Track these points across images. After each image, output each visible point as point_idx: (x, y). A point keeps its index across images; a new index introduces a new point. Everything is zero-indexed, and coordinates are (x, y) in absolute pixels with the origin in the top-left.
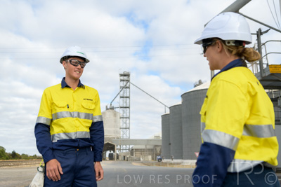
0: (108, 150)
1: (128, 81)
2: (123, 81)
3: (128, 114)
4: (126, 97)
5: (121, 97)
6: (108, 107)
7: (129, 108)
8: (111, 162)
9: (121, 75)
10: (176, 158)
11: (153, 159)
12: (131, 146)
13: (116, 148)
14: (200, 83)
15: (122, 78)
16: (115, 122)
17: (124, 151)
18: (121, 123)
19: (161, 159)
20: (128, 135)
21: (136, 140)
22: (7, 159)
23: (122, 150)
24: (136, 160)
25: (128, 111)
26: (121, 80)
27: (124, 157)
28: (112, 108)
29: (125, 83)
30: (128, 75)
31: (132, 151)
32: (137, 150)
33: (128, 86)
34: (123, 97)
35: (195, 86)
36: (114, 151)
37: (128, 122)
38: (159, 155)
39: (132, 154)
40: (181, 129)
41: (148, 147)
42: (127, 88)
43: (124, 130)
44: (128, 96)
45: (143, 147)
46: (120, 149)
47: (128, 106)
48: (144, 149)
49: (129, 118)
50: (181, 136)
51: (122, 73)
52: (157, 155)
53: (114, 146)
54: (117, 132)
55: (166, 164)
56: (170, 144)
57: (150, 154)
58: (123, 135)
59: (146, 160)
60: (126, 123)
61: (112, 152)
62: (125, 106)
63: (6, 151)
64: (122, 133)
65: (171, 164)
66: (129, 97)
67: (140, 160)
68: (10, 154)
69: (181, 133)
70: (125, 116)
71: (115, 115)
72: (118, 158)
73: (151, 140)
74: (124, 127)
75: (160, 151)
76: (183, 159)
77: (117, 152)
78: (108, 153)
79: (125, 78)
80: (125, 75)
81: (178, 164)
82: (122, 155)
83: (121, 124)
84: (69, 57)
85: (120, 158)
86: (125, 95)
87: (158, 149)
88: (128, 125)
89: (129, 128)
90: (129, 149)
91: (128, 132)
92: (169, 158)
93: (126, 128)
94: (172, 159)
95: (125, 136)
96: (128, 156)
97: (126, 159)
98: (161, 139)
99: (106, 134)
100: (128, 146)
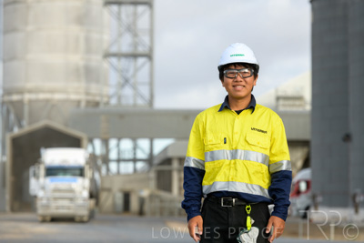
12: (160, 145)
17: (127, 168)
18: (111, 29)
20: (145, 91)
27: (127, 196)
31: (164, 169)
37: (143, 22)
39: (164, 182)
43: (124, 63)
46: (106, 160)
54: (89, 73)
56: (348, 139)
60: (132, 29)
64: (114, 78)
74: (125, 48)
82: (117, 187)
88: (146, 39)
89: (149, 56)
90: (150, 160)
91: (143, 75)
92: (343, 205)
93: (135, 56)
94: (356, 207)
95: (128, 91)
96: (145, 193)
97: (134, 205)
98: (308, 108)
99: (29, 85)
100: (144, 144)
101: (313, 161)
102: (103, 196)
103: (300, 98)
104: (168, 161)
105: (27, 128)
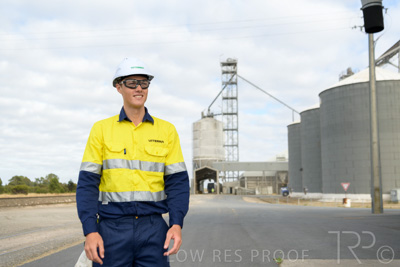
0: (206, 178)
1: (234, 73)
2: (227, 72)
3: (235, 124)
4: (232, 98)
5: (224, 98)
6: (205, 114)
7: (236, 114)
8: (211, 196)
9: (224, 64)
10: (312, 191)
11: (274, 191)
12: (241, 173)
13: (219, 175)
14: (350, 73)
15: (225, 68)
16: (216, 135)
17: (231, 180)
18: (226, 138)
19: (287, 193)
20: (236, 157)
21: (248, 164)
22: (62, 192)
23: (226, 178)
24: (248, 194)
25: (235, 120)
26: (224, 72)
27: (231, 189)
28: (211, 116)
29: (229, 76)
30: (234, 64)
31: (242, 181)
32: (250, 178)
33: (234, 80)
34: (227, 98)
35: (342, 78)
36: (216, 181)
37: (235, 136)
38: (285, 186)
40: (319, 146)
41: (268, 174)
42: (232, 83)
43: (230, 148)
44: (234, 96)
45: (259, 174)
46: (224, 178)
47: (235, 111)
48: (260, 177)
49: (237, 130)
50: (320, 157)
51: (225, 61)
52: (280, 186)
53: (215, 173)
54: (218, 151)
55: (295, 200)
56: (301, 170)
57: (269, 185)
58: (229, 155)
59: (265, 193)
60: (232, 138)
61: (212, 181)
62: (230, 111)
63: (60, 181)
64: (226, 153)
65: (303, 200)
66: (236, 98)
67: (254, 193)
68: (65, 185)
69: (320, 152)
70: (231, 127)
71: (216, 125)
72: (221, 190)
73: (271, 164)
74: (230, 143)
75: (286, 181)
76: (322, 192)
77: (220, 181)
78: (206, 183)
79: (230, 68)
80: (229, 64)
81: (314, 200)
82: (228, 186)
83: (226, 140)
84: (122, 78)
85: (225, 190)
86: (230, 95)
87: (283, 177)
88: (236, 141)
89: (237, 146)
90: (238, 178)
91: (235, 152)
92: (300, 191)
93: (233, 146)
94: (305, 192)
95: (231, 157)
96: (237, 188)
97: (233, 191)
98: (287, 161)
99: (202, 155)
100: (236, 172)
101: (289, 179)
102: (224, 189)
103: (284, 158)
104: (243, 178)
105: (201, 168)
